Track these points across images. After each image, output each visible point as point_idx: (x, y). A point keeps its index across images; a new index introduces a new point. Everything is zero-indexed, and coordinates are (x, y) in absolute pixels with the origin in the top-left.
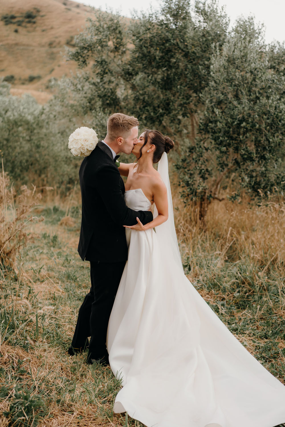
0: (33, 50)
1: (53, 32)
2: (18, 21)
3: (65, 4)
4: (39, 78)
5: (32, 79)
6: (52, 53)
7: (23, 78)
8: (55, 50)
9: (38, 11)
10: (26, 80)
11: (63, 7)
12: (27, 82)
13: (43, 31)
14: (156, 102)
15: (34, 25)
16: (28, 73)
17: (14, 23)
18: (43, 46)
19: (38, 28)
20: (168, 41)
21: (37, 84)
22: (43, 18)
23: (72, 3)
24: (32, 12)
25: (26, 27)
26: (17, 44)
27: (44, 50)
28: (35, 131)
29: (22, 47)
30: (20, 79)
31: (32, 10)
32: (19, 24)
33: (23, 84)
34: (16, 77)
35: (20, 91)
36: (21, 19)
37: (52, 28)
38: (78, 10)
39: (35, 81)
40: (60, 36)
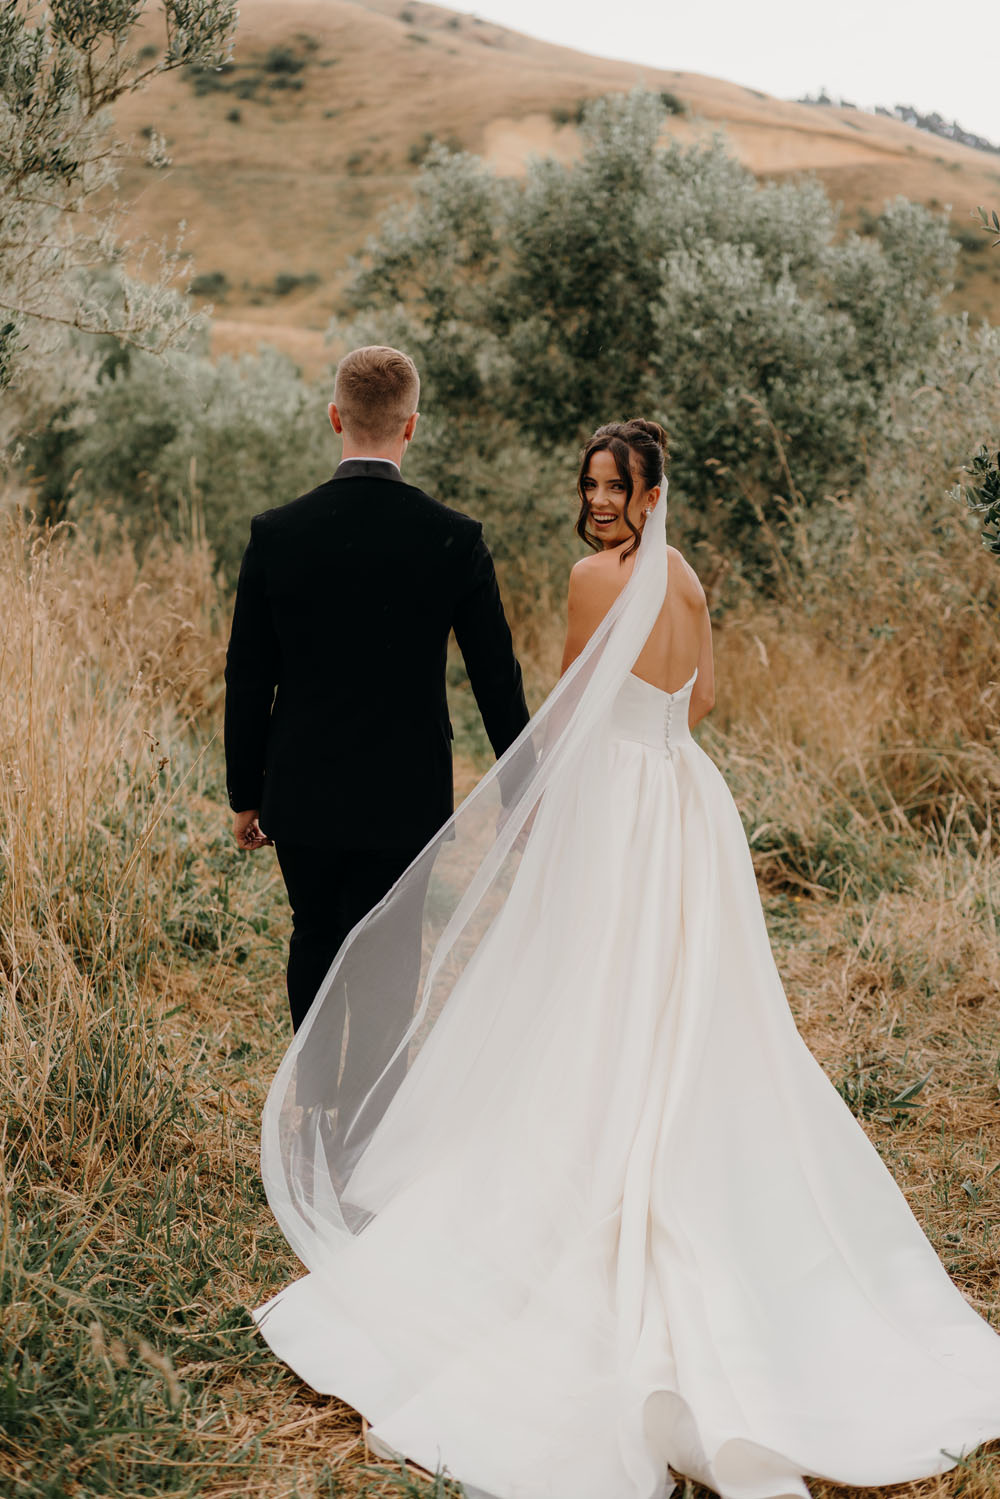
0: (291, 185)
1: (362, 119)
2: (244, 83)
3: (407, 18)
4: (312, 281)
5: (286, 287)
6: (360, 195)
7: (255, 281)
8: (368, 183)
9: (312, 47)
10: (266, 290)
11: (402, 28)
12: (269, 299)
13: (329, 116)
14: (561, 390)
15: (298, 97)
16: (273, 265)
17: (227, 89)
18: (327, 170)
19: (311, 108)
20: (592, 241)
21: (304, 304)
22: (330, 70)
23: (433, 14)
24: (290, 51)
25: (267, 102)
26: (235, 164)
27: (329, 182)
28: (284, 462)
29: (252, 174)
30: (246, 286)
31: (291, 43)
32: (246, 90)
33: (256, 303)
34: (232, 277)
35: (246, 329)
36: (250, 74)
37: (360, 105)
38: (452, 40)
39: (298, 292)
40: (388, 135)
